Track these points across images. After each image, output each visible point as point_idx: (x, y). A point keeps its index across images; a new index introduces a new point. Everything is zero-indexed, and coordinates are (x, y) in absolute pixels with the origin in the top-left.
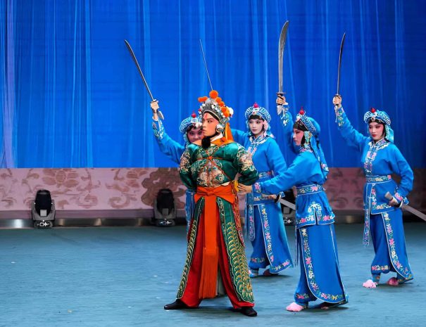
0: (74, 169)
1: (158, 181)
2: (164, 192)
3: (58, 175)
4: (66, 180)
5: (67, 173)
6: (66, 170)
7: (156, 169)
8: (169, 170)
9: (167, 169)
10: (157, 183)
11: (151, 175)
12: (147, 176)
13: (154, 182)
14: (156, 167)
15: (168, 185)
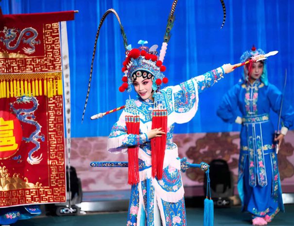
0: (101, 138)
1: (206, 149)
2: (217, 163)
3: (81, 147)
4: (92, 153)
5: (93, 143)
6: (92, 140)
7: (203, 135)
8: (220, 134)
9: (217, 133)
10: (205, 152)
11: (197, 142)
12: (192, 144)
13: (202, 151)
14: (203, 131)
15: (219, 155)
